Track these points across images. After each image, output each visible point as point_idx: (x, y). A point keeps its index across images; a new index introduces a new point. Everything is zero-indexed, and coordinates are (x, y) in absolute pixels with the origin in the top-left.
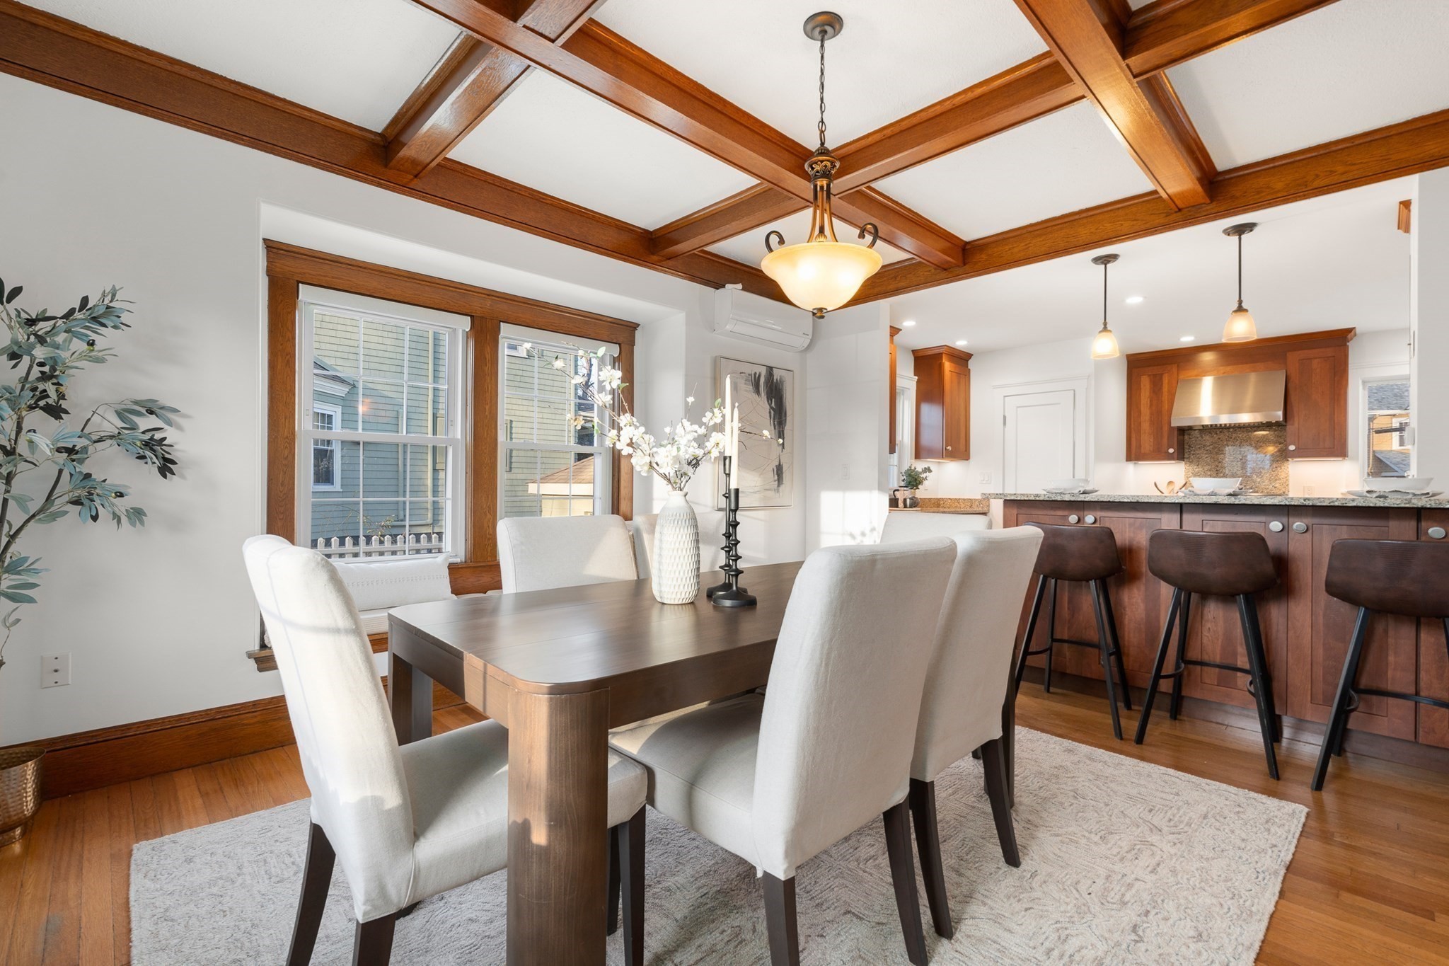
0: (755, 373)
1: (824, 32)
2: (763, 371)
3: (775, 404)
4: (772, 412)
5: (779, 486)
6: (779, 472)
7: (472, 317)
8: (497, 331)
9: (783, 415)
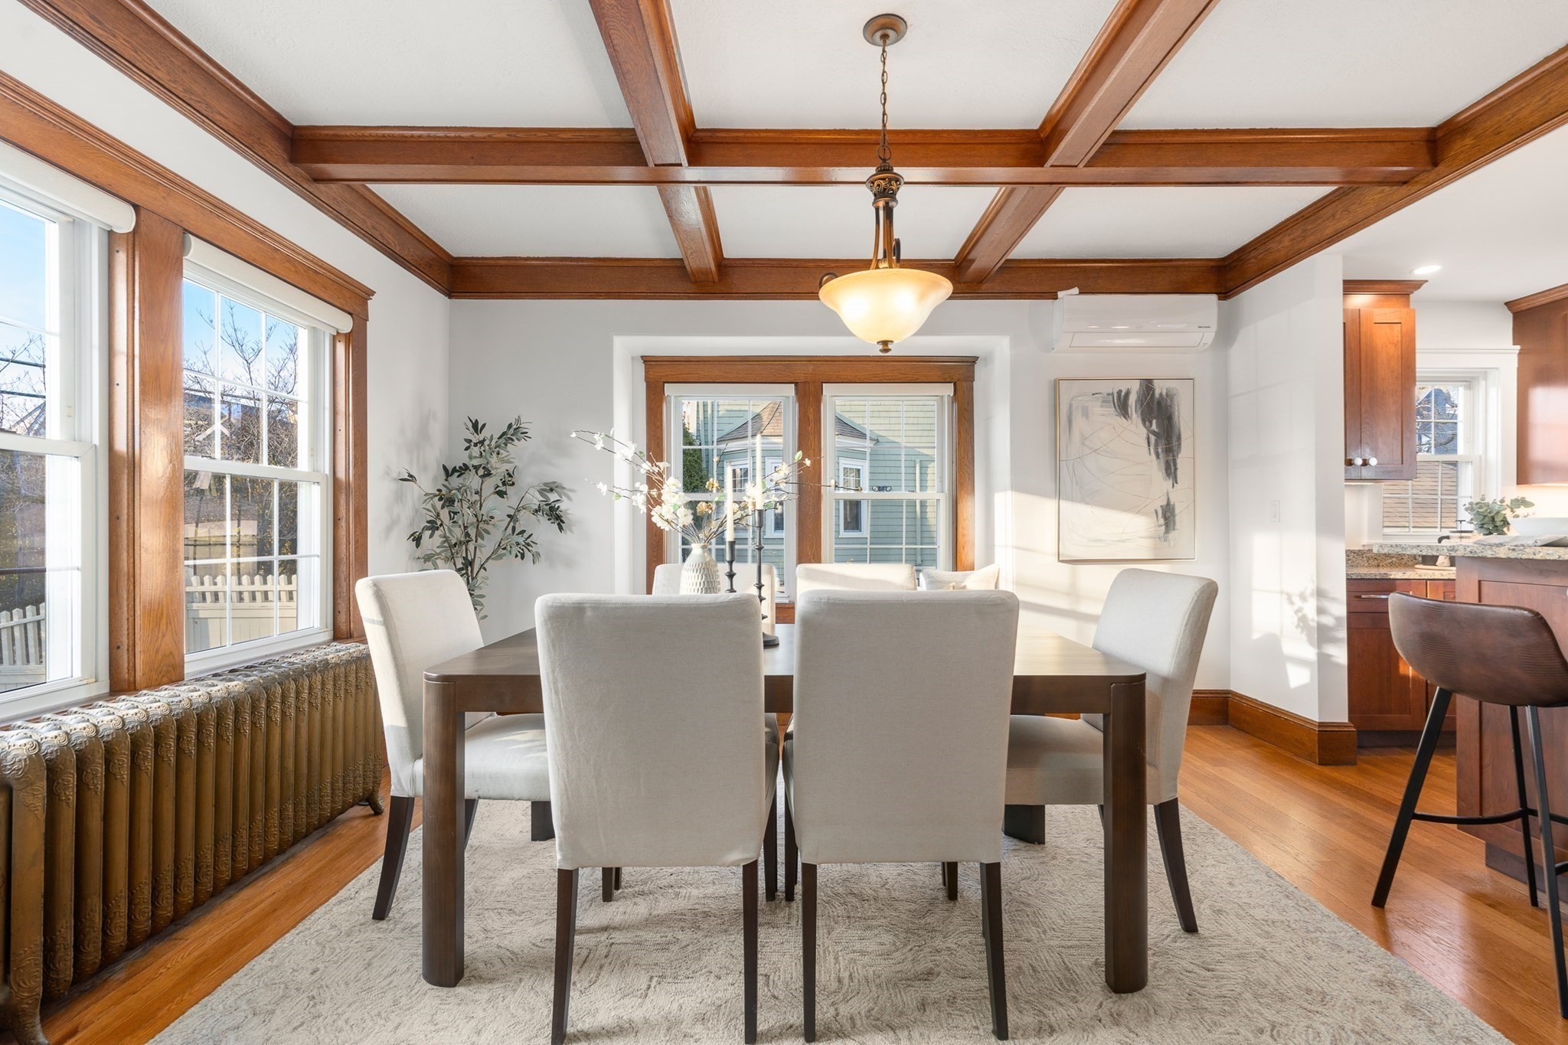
0: (1120, 391)
1: (885, 37)
2: (1135, 387)
3: (1157, 426)
4: (1153, 438)
5: (1167, 531)
6: (1168, 514)
7: (796, 384)
8: (820, 392)
9: (1174, 439)
